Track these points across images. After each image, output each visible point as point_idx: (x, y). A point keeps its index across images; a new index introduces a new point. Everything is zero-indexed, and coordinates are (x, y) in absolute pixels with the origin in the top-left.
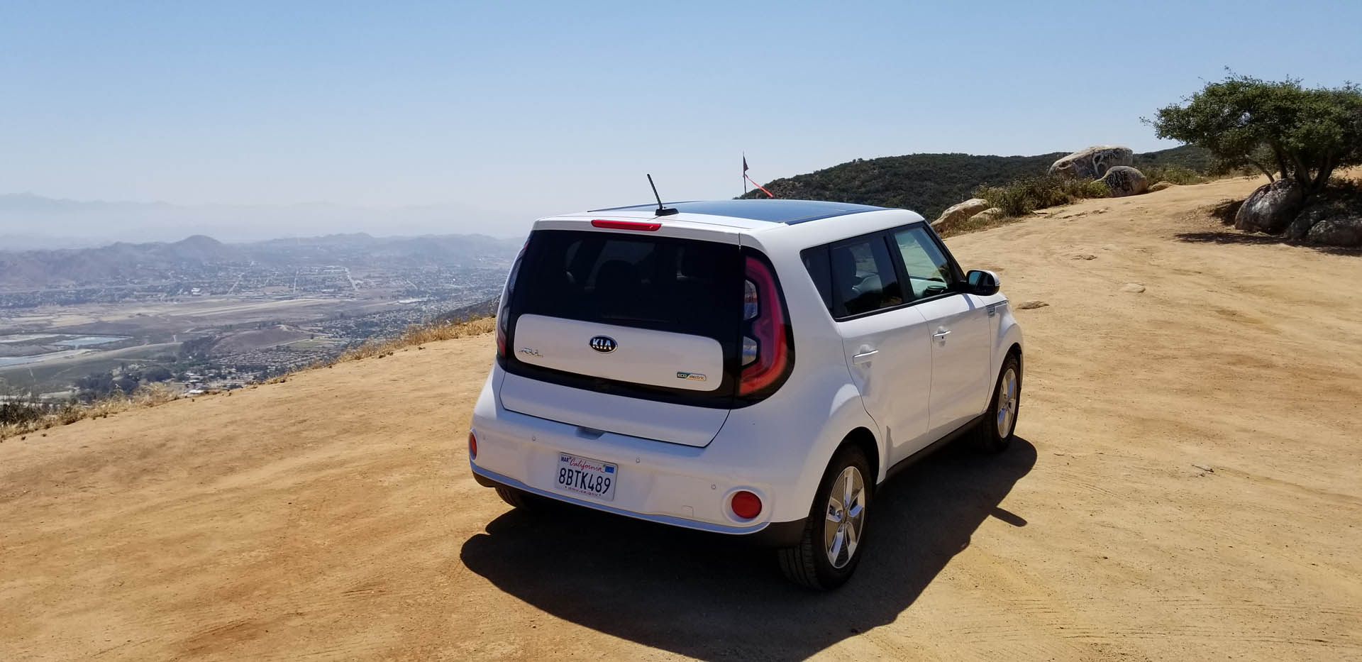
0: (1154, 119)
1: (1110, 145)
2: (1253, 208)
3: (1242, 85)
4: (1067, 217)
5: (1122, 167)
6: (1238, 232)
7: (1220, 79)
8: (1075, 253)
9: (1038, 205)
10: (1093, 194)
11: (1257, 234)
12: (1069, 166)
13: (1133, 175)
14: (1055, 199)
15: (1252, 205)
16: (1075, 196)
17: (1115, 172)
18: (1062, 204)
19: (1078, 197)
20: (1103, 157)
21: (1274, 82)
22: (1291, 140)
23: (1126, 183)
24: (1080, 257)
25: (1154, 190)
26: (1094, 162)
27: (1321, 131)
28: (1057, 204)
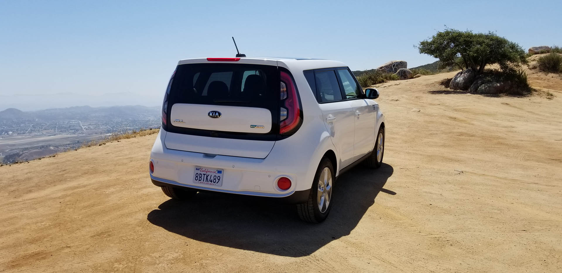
0: (418, 46)
1: (399, 60)
2: (457, 80)
3: (451, 32)
4: (385, 87)
5: (404, 69)
6: (451, 90)
7: (442, 30)
8: (391, 98)
9: (373, 83)
10: (393, 79)
11: (458, 91)
12: (383, 69)
13: (408, 72)
14: (379, 81)
15: (456, 80)
16: (387, 79)
17: (401, 71)
18: (382, 83)
19: (388, 80)
20: (396, 65)
21: (462, 32)
22: (470, 53)
23: (405, 75)
24: (392, 100)
25: (416, 77)
26: (392, 67)
27: (482, 49)
28: (380, 82)
